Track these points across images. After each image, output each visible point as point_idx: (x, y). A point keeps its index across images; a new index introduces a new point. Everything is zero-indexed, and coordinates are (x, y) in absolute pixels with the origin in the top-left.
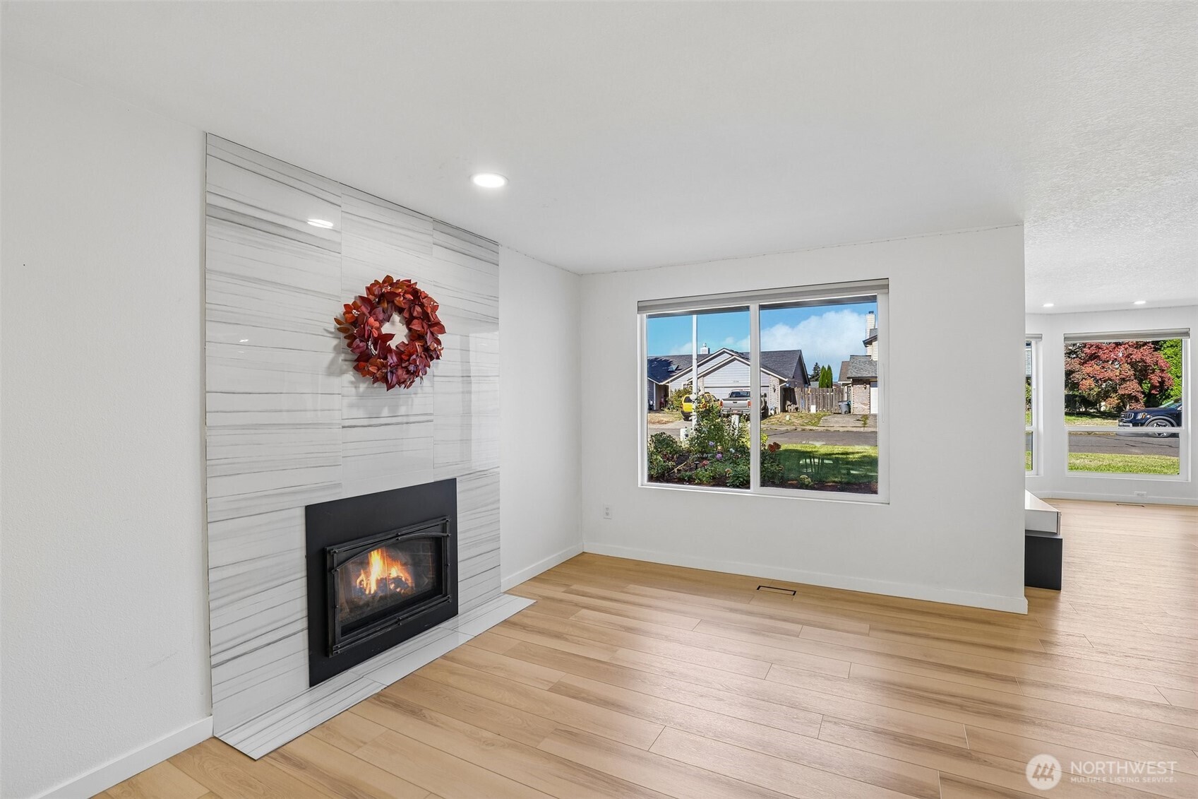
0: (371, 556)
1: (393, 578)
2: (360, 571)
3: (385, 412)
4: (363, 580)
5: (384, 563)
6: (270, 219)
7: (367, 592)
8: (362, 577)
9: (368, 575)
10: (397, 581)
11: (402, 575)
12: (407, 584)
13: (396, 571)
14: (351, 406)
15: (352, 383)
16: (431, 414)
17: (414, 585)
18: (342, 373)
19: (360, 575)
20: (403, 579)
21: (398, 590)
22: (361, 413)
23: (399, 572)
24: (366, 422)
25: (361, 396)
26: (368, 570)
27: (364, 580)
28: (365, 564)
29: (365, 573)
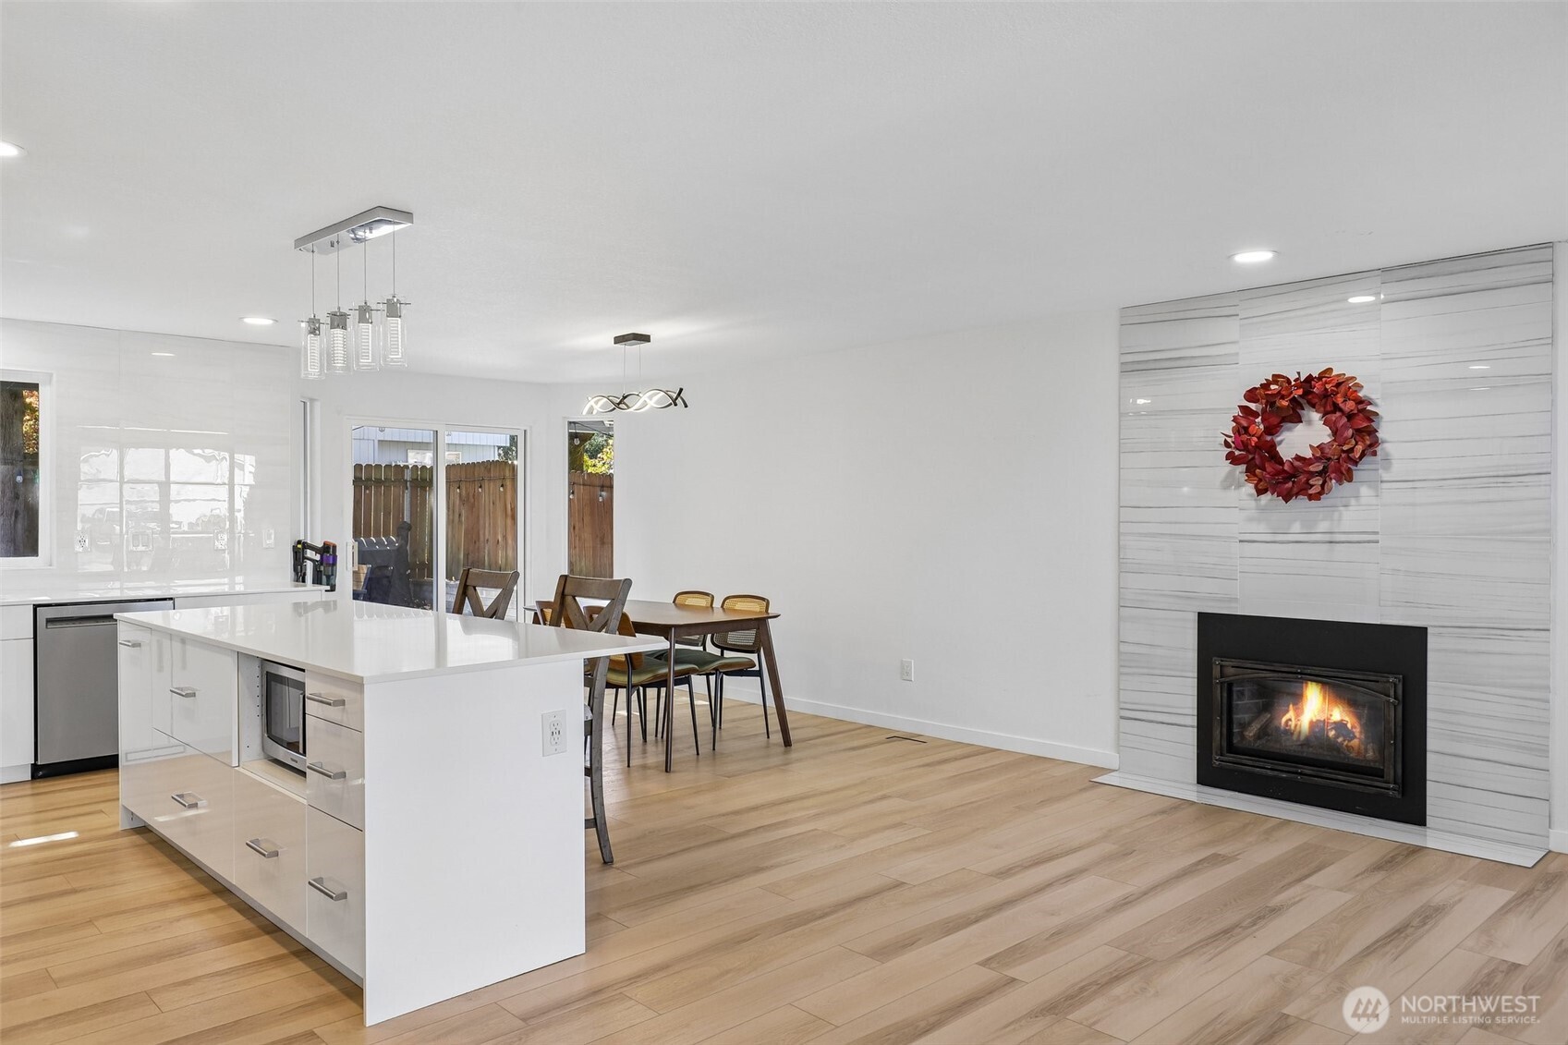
0: (1306, 687)
1: (1335, 723)
2: (1288, 706)
3: (1296, 527)
4: (1290, 720)
5: (1324, 698)
6: (1164, 357)
7: (1295, 737)
8: (1291, 714)
9: (1299, 713)
10: (1340, 726)
11: (1347, 719)
12: (1353, 733)
13: (1338, 714)
14: (1250, 520)
15: (1251, 495)
16: (1377, 533)
17: (1363, 737)
18: (1239, 486)
19: (1287, 711)
20: (1349, 726)
21: (1340, 740)
22: (1262, 528)
23: (1344, 714)
24: (1269, 538)
25: (1262, 509)
26: (1299, 706)
27: (1293, 719)
28: (1298, 698)
29: (1295, 710)
